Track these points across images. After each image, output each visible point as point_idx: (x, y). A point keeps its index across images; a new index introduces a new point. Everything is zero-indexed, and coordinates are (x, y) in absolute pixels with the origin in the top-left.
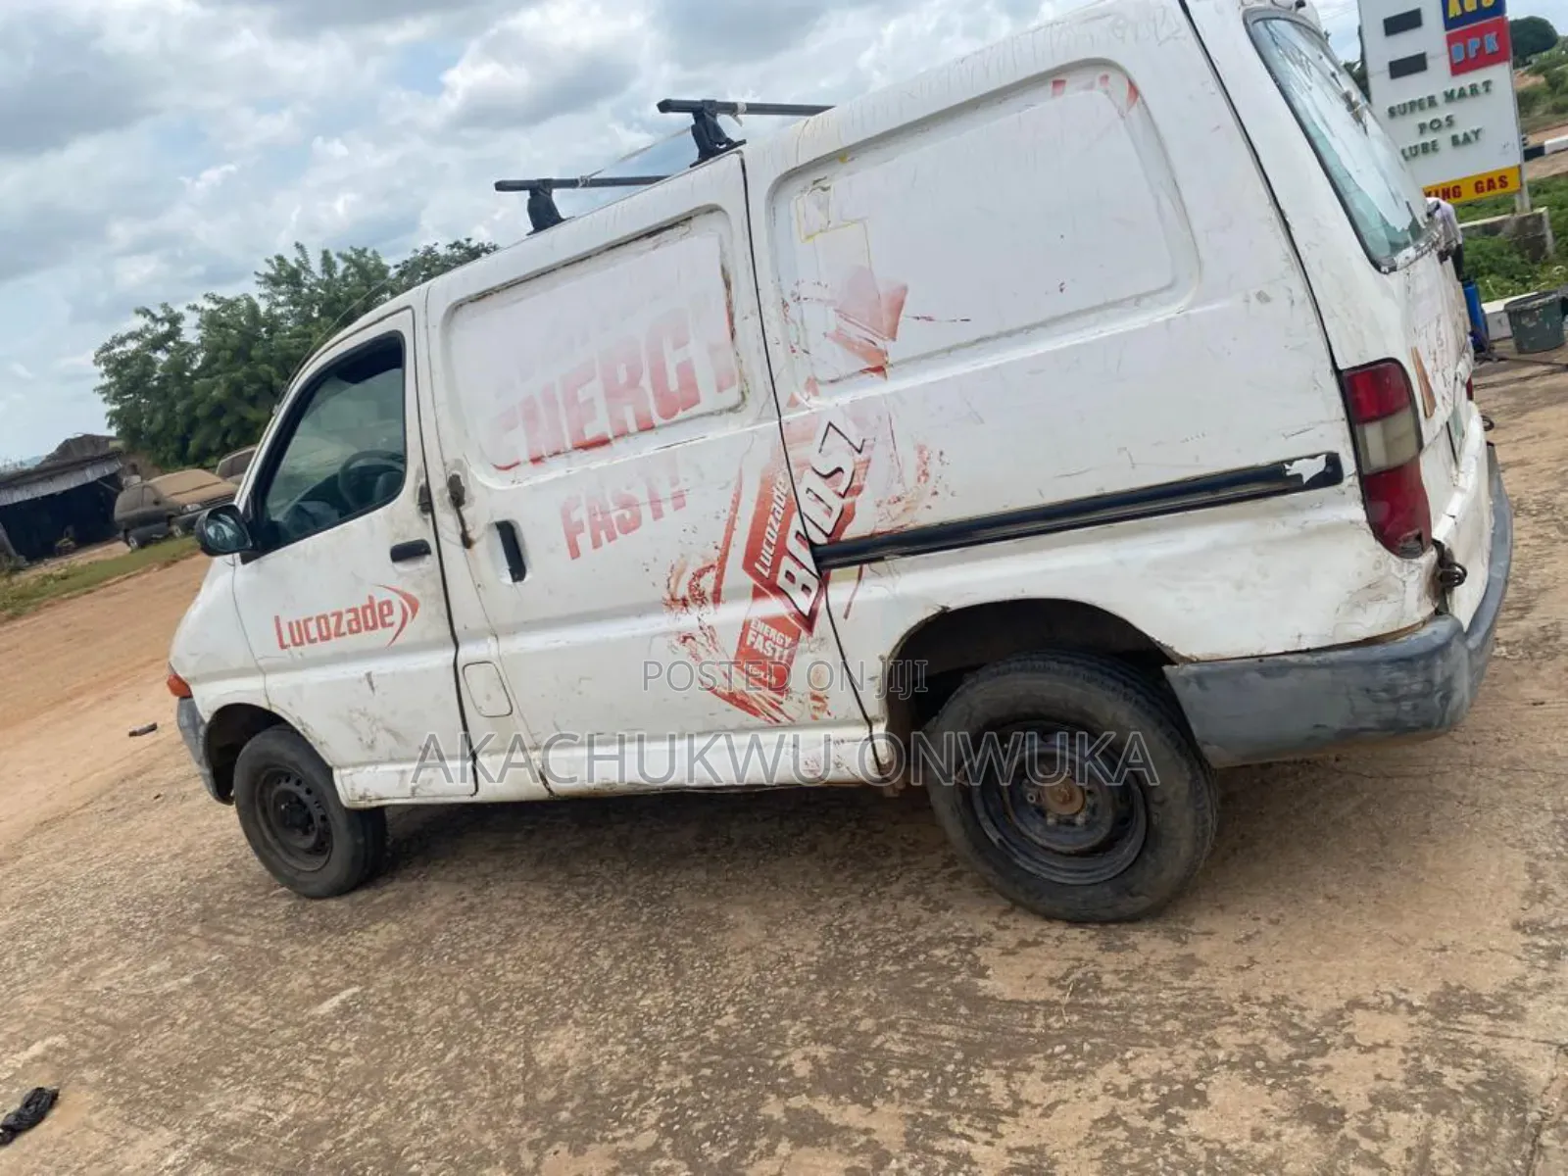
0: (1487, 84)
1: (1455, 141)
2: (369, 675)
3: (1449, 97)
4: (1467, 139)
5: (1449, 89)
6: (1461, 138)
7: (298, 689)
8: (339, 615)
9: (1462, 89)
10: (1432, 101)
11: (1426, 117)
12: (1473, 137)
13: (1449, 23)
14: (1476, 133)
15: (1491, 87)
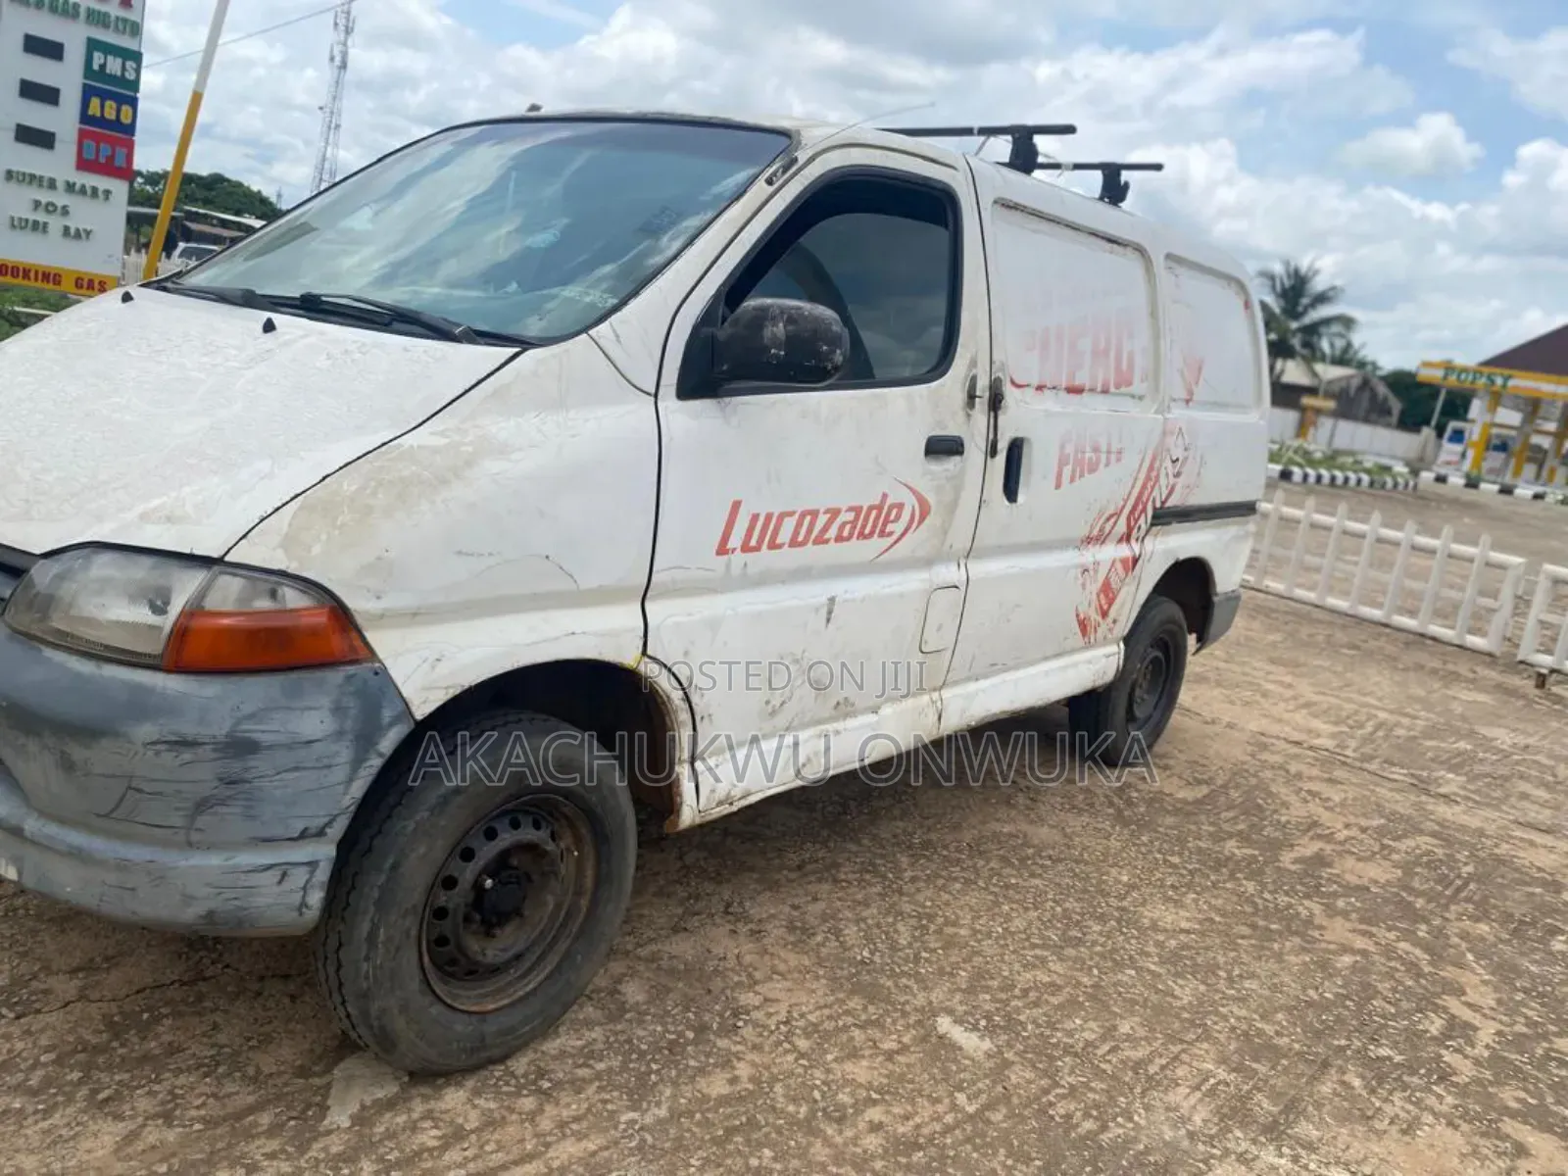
0: (107, 193)
1: (66, 230)
2: (832, 600)
3: (70, 187)
4: (78, 235)
5: (71, 181)
6: (72, 231)
7: (713, 625)
8: (835, 513)
9: (83, 186)
10: (52, 184)
11: (45, 197)
12: (83, 235)
13: (85, 118)
14: (88, 233)
15: (111, 197)
